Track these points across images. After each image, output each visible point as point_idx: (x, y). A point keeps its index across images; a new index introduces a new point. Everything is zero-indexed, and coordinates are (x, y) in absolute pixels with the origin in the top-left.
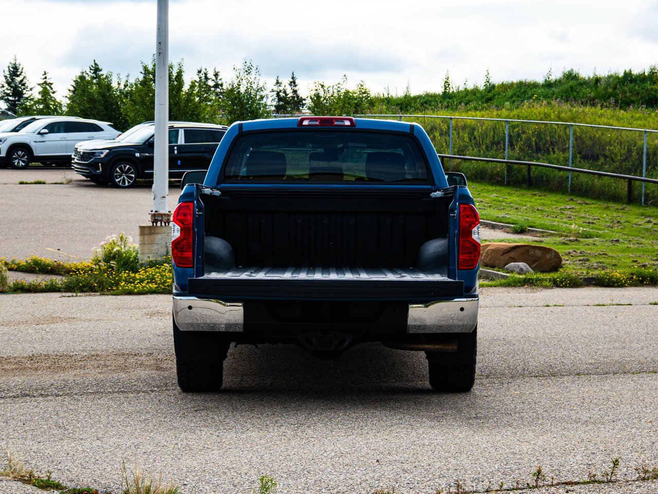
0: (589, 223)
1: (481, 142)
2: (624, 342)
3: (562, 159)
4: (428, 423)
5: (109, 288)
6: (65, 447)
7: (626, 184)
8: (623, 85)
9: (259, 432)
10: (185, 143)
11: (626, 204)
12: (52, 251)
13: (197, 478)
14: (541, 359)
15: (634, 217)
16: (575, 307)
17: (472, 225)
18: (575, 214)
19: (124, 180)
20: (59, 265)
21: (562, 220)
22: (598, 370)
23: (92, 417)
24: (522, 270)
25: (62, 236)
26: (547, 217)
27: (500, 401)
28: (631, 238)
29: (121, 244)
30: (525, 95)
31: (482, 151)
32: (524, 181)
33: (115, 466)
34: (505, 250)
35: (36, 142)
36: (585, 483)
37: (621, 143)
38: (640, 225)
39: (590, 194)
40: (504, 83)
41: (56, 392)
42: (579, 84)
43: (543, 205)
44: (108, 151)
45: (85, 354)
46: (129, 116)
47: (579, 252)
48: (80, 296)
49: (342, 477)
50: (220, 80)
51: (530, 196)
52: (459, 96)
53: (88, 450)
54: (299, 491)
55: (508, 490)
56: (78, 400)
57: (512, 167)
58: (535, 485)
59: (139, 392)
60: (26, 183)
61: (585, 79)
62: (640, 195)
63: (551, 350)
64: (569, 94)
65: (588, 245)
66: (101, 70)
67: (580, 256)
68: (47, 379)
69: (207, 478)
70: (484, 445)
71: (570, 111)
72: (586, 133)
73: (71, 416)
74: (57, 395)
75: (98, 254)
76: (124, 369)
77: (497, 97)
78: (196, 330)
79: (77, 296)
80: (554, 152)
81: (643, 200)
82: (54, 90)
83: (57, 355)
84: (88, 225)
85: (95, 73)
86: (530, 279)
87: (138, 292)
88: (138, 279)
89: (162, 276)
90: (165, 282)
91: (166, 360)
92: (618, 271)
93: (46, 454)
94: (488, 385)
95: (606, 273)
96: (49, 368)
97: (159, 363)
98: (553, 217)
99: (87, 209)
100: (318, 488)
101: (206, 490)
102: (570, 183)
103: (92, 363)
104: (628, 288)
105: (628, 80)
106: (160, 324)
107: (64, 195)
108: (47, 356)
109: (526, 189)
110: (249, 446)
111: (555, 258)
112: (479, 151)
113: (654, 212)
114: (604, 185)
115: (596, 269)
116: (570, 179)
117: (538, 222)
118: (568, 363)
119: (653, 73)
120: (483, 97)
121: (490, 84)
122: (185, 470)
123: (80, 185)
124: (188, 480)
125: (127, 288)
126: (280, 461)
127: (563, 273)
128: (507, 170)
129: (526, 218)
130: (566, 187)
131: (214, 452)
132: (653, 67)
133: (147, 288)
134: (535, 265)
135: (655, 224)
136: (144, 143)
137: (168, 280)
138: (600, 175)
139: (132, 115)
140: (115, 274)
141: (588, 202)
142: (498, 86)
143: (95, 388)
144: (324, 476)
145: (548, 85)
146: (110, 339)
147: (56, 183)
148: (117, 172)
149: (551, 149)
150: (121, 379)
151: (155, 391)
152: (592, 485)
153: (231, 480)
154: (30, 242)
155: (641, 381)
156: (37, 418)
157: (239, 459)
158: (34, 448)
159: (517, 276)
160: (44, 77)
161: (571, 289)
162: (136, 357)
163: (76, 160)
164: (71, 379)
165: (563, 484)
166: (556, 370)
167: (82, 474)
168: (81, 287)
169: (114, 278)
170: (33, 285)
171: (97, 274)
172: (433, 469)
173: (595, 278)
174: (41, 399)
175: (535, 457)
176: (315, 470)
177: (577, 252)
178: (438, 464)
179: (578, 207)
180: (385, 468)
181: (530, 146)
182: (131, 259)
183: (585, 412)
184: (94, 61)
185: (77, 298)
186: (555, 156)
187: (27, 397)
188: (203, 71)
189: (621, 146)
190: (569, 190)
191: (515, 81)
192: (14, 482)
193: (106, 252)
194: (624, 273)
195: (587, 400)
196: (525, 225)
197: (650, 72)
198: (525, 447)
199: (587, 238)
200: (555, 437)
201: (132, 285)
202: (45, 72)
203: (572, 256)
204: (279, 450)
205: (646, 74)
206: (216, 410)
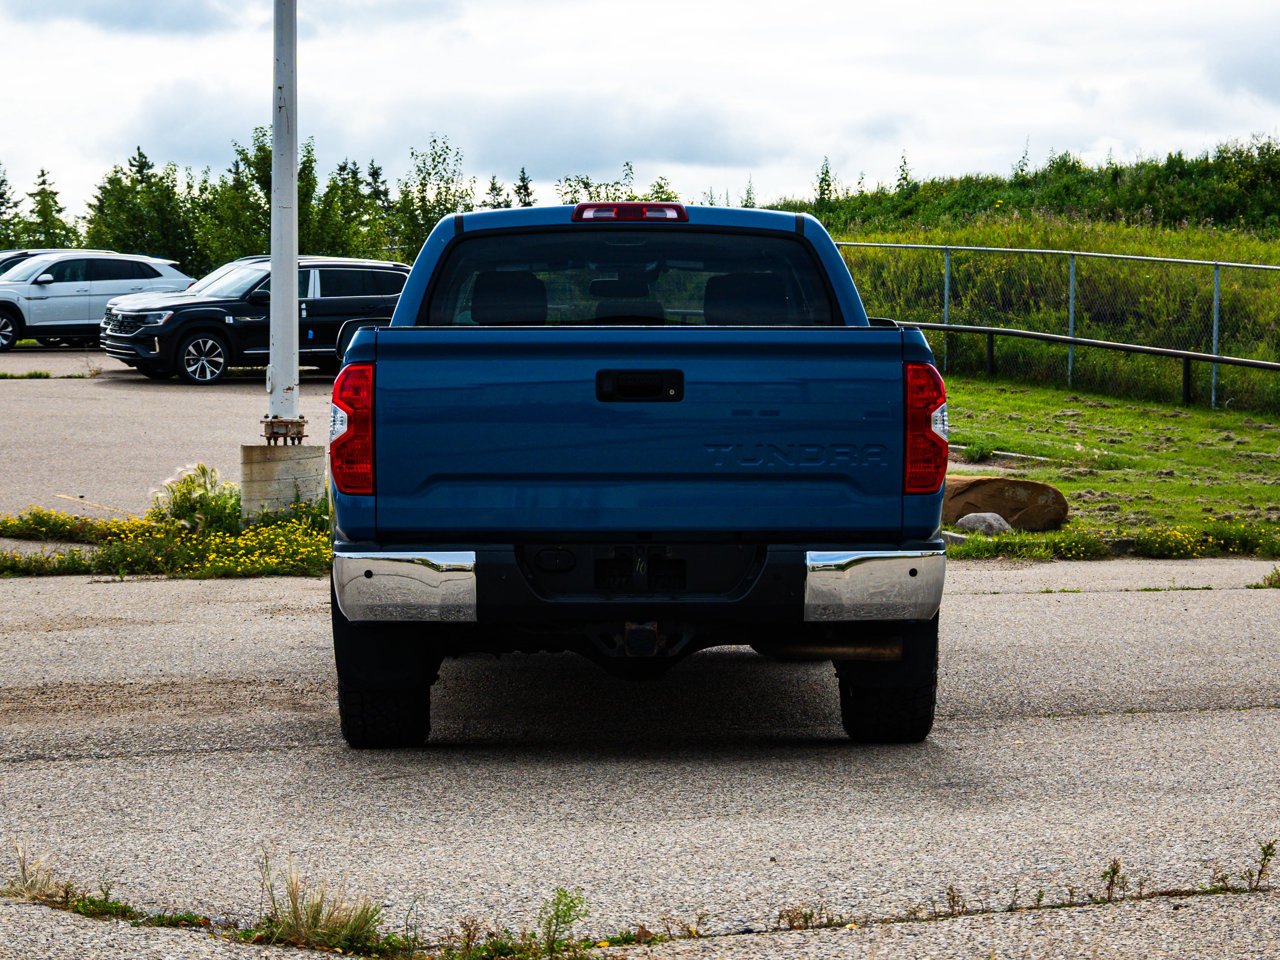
0: (1112, 441)
1: (896, 292)
2: (1210, 653)
3: (1053, 320)
4: (855, 794)
5: (186, 565)
6: (130, 845)
7: (1180, 368)
8: (1167, 182)
9: (517, 814)
10: (322, 295)
11: (1181, 405)
12: (69, 500)
13: (410, 894)
14: (1054, 684)
15: (1198, 430)
16: (1102, 594)
17: (931, 407)
18: (1083, 425)
19: (203, 369)
20: (85, 524)
21: (1058, 437)
22: (1168, 704)
23: (176, 793)
24: (990, 526)
25: (87, 472)
26: (1029, 431)
27: (990, 757)
28: (1195, 469)
29: (205, 482)
30: (976, 202)
31: (898, 309)
32: (981, 364)
33: (238, 876)
34: (957, 489)
35: (29, 299)
36: (1205, 893)
37: (1167, 290)
38: (1212, 445)
39: (1110, 390)
40: (937, 180)
41: (98, 750)
42: (1081, 181)
43: (1021, 408)
44: (171, 312)
45: (149, 682)
46: (209, 248)
47: (1098, 493)
48: (128, 581)
49: (707, 889)
50: (383, 182)
51: (994, 392)
52: (849, 207)
53: (177, 850)
54: (625, 914)
55: (1053, 907)
56: (143, 765)
57: (957, 338)
58: (1106, 896)
59: (263, 749)
60: (12, 377)
61: (1091, 172)
62: (1207, 390)
63: (1068, 669)
64: (1063, 199)
65: (1114, 481)
66: (150, 167)
67: (1099, 502)
68: (77, 727)
69: (429, 894)
70: (980, 830)
71: (1068, 229)
72: (1099, 272)
73: (134, 792)
74: (100, 757)
75: (161, 503)
76: (228, 708)
77: (922, 207)
78: (378, 618)
79: (122, 581)
80: (1039, 309)
81: (1213, 398)
82: (61, 205)
83: (92, 685)
84: (137, 452)
85: (140, 171)
86: (1007, 544)
87: (242, 571)
88: (242, 549)
89: (290, 542)
90: (295, 553)
91: (311, 691)
92: (1178, 527)
93: (91, 858)
94: (956, 731)
95: (1156, 531)
96: (80, 708)
97: (297, 696)
98: (1041, 432)
99: (133, 423)
100: (663, 909)
101: (433, 914)
102: (1070, 368)
103: (165, 697)
104: (1199, 560)
105: (1176, 173)
106: (293, 628)
107: (88, 399)
108: (74, 687)
109: (985, 380)
110: (503, 837)
111: (1054, 503)
112: (893, 309)
113: (1236, 421)
114: (1136, 371)
115: (1133, 524)
116: (1070, 360)
117: (1014, 440)
118: (1107, 690)
119: (1224, 158)
120: (895, 208)
121: (908, 184)
122: (382, 880)
123: (116, 379)
124: (391, 897)
125: (221, 564)
126: (574, 862)
127: (1071, 532)
128: (948, 344)
129: (990, 433)
130: (1063, 376)
131: (433, 849)
132: (1222, 148)
133: (261, 564)
134: (1016, 517)
135: (1239, 443)
136: (243, 298)
137: (302, 550)
138: (1129, 351)
139: (215, 245)
140: (196, 539)
141: (1106, 402)
142: (924, 186)
143: (173, 743)
144: (670, 887)
145: (1021, 183)
146: (196, 655)
147: (69, 377)
148: (189, 353)
149: (1032, 303)
150: (226, 725)
151: (295, 747)
152: (1222, 896)
153: (481, 896)
154: (25, 484)
155: (1258, 721)
156: (64, 795)
157: (488, 860)
158: (67, 847)
159: (983, 539)
160: (41, 180)
161: (1088, 563)
162: (251, 688)
163: (108, 332)
164: (125, 728)
165: (1162, 894)
166: (1085, 704)
167: (171, 891)
168: (130, 564)
169: (195, 546)
170: (36, 561)
171: (161, 538)
172: (888, 872)
173: (1133, 541)
174: (67, 763)
175: (1091, 849)
176: (648, 877)
177: (1094, 494)
178: (897, 864)
179: (1088, 413)
180: (792, 872)
181: (991, 298)
182: (227, 511)
183: (1164, 774)
184: (139, 149)
185: (123, 584)
186: (1041, 315)
187: (40, 761)
188: (350, 166)
189: (1167, 295)
190: (1069, 380)
191: (957, 177)
192: (33, 907)
193: (176, 498)
194: (1190, 531)
195: (1162, 753)
196: (989, 446)
197: (1219, 157)
198: (1065, 833)
199: (1110, 468)
200: (1119, 816)
201: (231, 558)
202: (43, 171)
203: (1084, 501)
204: (568, 845)
205: (1211, 161)
206: (423, 777)
